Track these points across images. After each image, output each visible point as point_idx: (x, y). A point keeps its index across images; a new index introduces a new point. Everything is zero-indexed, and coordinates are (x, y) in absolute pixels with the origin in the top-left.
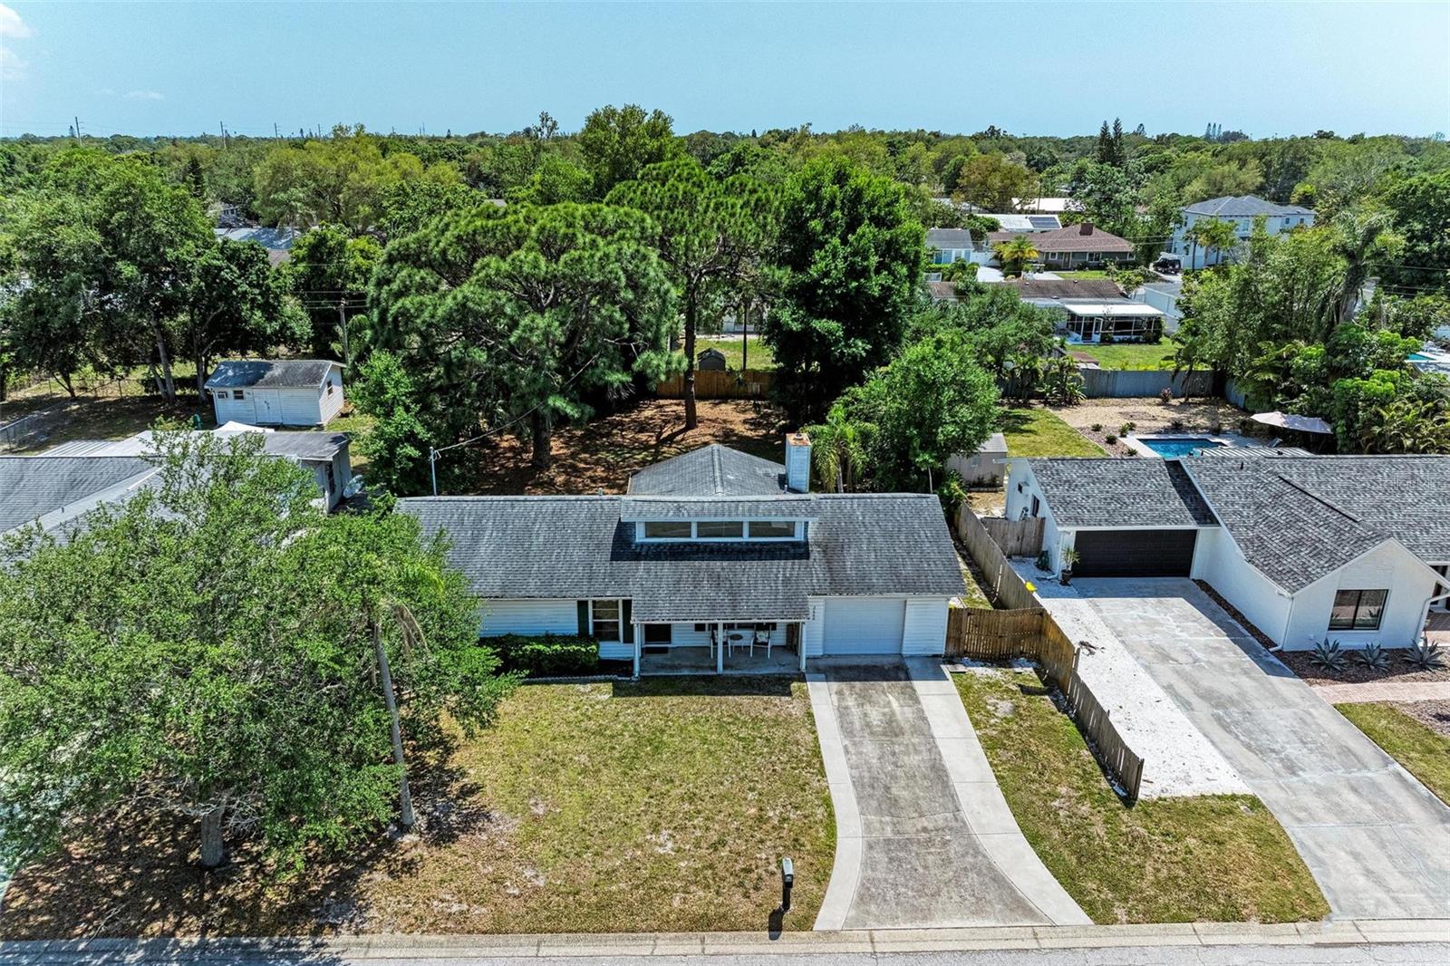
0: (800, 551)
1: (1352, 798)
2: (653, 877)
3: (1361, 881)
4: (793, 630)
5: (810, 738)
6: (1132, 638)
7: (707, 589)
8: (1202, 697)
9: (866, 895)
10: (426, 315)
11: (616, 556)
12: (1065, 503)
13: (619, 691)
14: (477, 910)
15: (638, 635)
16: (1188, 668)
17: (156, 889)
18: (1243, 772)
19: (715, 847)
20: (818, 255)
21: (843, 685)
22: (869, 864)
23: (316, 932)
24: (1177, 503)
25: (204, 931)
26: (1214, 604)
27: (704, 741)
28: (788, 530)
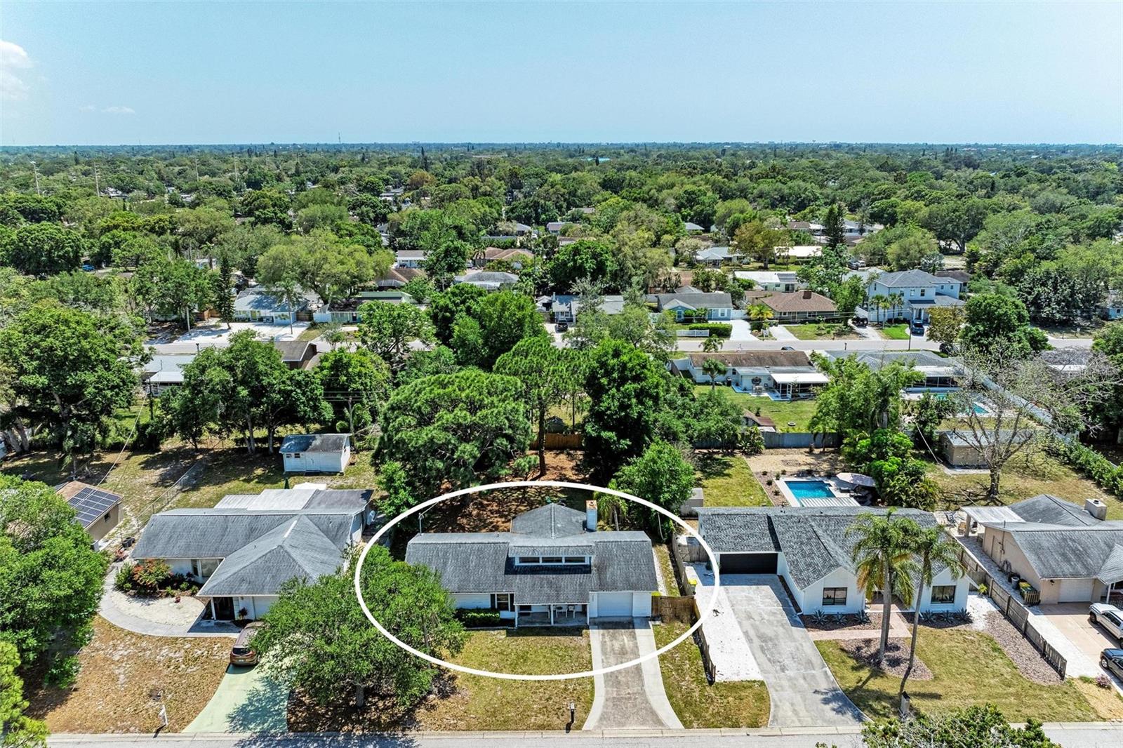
0: (586, 570)
1: (802, 681)
2: (524, 711)
3: (790, 713)
4: (584, 607)
5: (588, 655)
6: (737, 607)
7: (546, 589)
8: (759, 637)
9: (603, 718)
10: (413, 443)
11: (507, 572)
12: (715, 539)
13: (509, 634)
14: (460, 723)
15: (516, 608)
16: (757, 623)
17: (341, 714)
18: (763, 671)
19: (547, 700)
20: (605, 397)
21: (605, 631)
22: (605, 706)
23: (403, 730)
24: (768, 539)
25: (363, 730)
26: (783, 589)
27: (545, 657)
28: (582, 560)
